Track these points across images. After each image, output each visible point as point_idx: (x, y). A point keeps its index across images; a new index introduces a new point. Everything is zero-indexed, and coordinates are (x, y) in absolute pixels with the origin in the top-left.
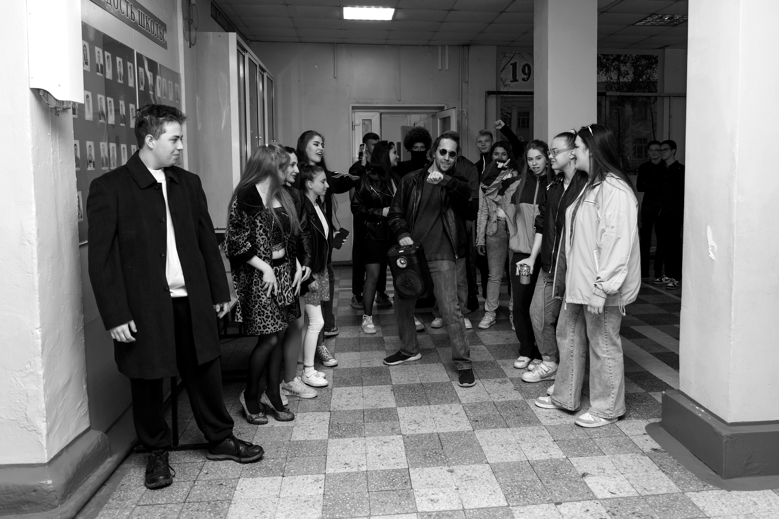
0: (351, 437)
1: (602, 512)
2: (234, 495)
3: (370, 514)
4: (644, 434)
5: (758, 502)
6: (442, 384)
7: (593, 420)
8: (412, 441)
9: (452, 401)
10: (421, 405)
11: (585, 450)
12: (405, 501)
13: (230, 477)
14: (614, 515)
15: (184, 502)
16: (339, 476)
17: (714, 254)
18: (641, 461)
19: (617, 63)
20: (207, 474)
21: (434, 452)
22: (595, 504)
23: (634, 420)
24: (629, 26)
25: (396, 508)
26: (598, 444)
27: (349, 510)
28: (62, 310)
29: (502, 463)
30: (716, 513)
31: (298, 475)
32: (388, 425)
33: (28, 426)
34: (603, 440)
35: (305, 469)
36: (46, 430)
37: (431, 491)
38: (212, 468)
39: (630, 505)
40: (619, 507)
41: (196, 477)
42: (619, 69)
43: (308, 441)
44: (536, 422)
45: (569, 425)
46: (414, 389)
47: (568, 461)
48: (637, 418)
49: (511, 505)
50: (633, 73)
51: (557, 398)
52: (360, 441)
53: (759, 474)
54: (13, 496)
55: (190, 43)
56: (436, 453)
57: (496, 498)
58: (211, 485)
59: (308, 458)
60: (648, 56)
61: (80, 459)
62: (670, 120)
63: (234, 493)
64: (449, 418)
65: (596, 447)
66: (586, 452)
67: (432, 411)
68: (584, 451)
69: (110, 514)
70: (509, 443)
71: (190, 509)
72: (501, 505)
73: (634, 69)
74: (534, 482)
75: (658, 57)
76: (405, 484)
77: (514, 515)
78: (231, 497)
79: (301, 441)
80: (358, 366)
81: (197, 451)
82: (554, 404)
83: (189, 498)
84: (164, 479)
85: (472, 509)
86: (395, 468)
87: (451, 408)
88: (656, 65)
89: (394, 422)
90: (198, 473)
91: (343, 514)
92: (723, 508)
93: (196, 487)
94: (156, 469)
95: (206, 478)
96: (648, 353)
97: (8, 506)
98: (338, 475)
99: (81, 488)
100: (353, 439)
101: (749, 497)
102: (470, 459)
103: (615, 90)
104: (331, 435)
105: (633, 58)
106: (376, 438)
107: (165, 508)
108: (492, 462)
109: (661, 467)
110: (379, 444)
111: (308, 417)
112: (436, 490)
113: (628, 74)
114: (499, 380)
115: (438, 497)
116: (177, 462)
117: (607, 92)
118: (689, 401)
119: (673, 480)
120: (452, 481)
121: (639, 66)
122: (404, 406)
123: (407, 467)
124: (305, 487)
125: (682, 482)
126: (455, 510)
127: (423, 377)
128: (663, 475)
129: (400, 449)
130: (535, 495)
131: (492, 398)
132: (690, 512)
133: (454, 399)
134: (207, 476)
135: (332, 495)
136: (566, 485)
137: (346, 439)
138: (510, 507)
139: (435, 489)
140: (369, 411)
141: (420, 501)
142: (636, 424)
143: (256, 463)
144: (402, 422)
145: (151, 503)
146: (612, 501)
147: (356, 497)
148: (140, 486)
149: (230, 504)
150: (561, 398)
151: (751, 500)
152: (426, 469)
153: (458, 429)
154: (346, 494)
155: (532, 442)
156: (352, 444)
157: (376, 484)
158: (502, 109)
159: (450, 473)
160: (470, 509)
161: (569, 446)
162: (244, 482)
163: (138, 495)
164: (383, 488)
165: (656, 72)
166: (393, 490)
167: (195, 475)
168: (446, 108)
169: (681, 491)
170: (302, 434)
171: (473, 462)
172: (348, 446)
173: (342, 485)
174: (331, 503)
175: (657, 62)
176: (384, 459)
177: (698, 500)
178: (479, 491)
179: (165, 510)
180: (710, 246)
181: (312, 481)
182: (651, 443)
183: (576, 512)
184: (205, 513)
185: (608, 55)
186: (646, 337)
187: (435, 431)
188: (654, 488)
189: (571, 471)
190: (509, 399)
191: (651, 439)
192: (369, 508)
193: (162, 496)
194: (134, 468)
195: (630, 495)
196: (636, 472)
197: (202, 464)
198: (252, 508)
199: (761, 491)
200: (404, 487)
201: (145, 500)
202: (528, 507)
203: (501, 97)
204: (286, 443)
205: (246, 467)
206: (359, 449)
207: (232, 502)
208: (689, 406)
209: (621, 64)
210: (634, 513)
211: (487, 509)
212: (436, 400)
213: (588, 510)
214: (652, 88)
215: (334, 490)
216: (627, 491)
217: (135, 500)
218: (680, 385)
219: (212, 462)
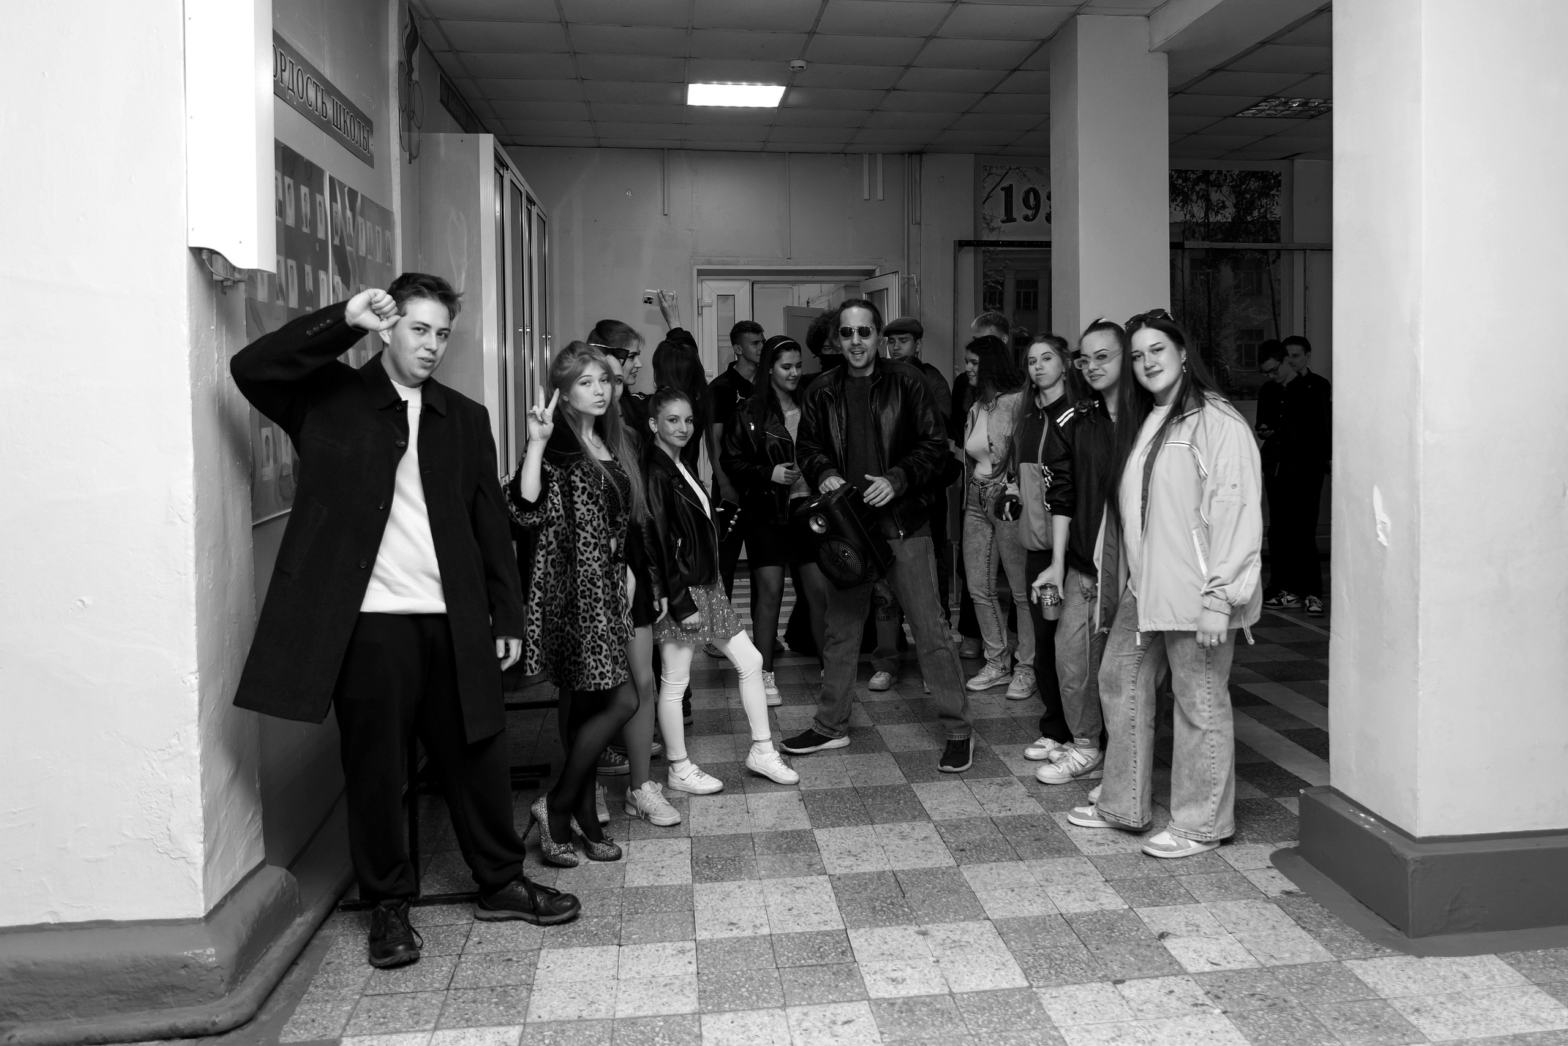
0: (734, 880)
1: (1197, 993)
2: (536, 977)
3: (785, 1004)
4: (1268, 867)
5: (1470, 974)
6: (894, 789)
7: (1175, 844)
8: (847, 885)
9: (914, 818)
10: (857, 825)
11: (1162, 895)
12: (845, 983)
13: (523, 948)
14: (1218, 997)
15: (448, 989)
16: (722, 943)
17: (1387, 536)
18: (1263, 911)
19: (1204, 187)
20: (479, 943)
21: (889, 902)
22: (1184, 982)
23: (1248, 844)
24: (1225, 117)
25: (830, 993)
26: (1185, 885)
27: (747, 998)
28: (228, 643)
29: (1015, 919)
30: (1397, 992)
31: (646, 943)
32: (800, 859)
33: (172, 851)
34: (1195, 879)
35: (657, 933)
36: (203, 858)
37: (890, 966)
38: (488, 933)
39: (1245, 982)
40: (1227, 986)
41: (460, 948)
42: (1207, 199)
43: (657, 888)
44: (1071, 850)
45: (1131, 854)
46: (842, 798)
47: (1132, 914)
48: (1255, 841)
49: (1034, 984)
50: (1235, 206)
51: (1109, 807)
52: (752, 887)
53: (1474, 929)
54: (146, 977)
55: (410, 155)
56: (892, 903)
57: (1007, 975)
58: (491, 960)
59: (660, 916)
60: (1262, 172)
61: (257, 913)
62: (1305, 295)
63: (535, 974)
64: (911, 845)
65: (1182, 891)
66: (1164, 899)
67: (878, 835)
68: (1160, 897)
69: (317, 1010)
70: (1024, 886)
71: (461, 1000)
72: (1017, 986)
73: (1236, 198)
74: (1074, 948)
75: (1280, 174)
76: (843, 955)
77: (1042, 1001)
78: (531, 979)
79: (643, 887)
80: (732, 760)
81: (455, 906)
82: (1103, 819)
83: (456, 983)
84: (406, 950)
85: (967, 993)
86: (821, 929)
87: (913, 829)
88: (1277, 191)
89: (811, 854)
90: (463, 941)
91: (737, 1005)
92: (1410, 984)
93: (464, 965)
94: (390, 933)
95: (480, 951)
96: (1272, 731)
97: (136, 994)
98: (720, 941)
99: (258, 965)
100: (738, 883)
101: (1454, 967)
102: (956, 912)
103: (1200, 238)
104: (697, 877)
105: (1234, 176)
106: (781, 880)
107: (413, 998)
108: (996, 917)
109: (1299, 920)
110: (788, 890)
111: (650, 847)
112: (900, 964)
113: (1224, 207)
114: (999, 780)
115: (905, 975)
116: (420, 924)
117: (1186, 242)
118: (1347, 804)
119: (1321, 942)
120: (927, 949)
121: (1246, 191)
122: (826, 827)
123: (843, 927)
124: (662, 962)
125: (1338, 945)
126: (936, 996)
127: (857, 776)
128: (1304, 933)
129: (826, 898)
130: (1077, 968)
131: (988, 812)
132: (1351, 991)
133: (917, 813)
134: (479, 946)
135: (713, 974)
136: (1131, 952)
137: (725, 883)
138: (1034, 989)
139: (896, 962)
140: (762, 835)
141: (873, 982)
142: (1252, 851)
143: (567, 925)
144: (825, 854)
145: (387, 991)
146: (1214, 977)
147: (757, 976)
148: (360, 965)
149: (531, 990)
150: (1116, 806)
151: (1459, 972)
152: (879, 931)
153: (929, 864)
154: (739, 973)
155: (1066, 884)
156: (737, 890)
157: (790, 955)
158: (985, 275)
159: (921, 937)
160: (962, 994)
161: (1133, 890)
162: (550, 956)
163: (362, 979)
164: (803, 962)
165: (1277, 203)
166: (821, 965)
167: (458, 946)
168: (877, 273)
169: (1335, 959)
170: (644, 876)
171: (962, 917)
172: (732, 894)
173: (728, 958)
174: (712, 988)
175: (1278, 184)
176: (799, 915)
177: (1366, 972)
178: (976, 965)
179: (415, 1002)
180: (1378, 522)
181: (674, 952)
182: (1280, 882)
183: (1151, 994)
184: (489, 1006)
185: (1186, 172)
186: (1268, 703)
187: (887, 868)
188: (1287, 955)
189: (1138, 930)
190: (1019, 813)
191: (1282, 875)
192: (781, 993)
193: (403, 979)
194: (343, 935)
195: (1246, 966)
196: (1255, 930)
197: (468, 927)
198: (572, 996)
199: (1477, 957)
200: (840, 959)
201: (376, 986)
202: (1066, 988)
203: (984, 251)
204: (616, 891)
205: (549, 931)
206: (751, 900)
207: (534, 988)
208: (1348, 812)
209: (1210, 189)
210: (1253, 995)
211: (994, 993)
212: (885, 815)
213: (1171, 992)
214: (1270, 233)
215: (714, 967)
216: (1239, 959)
217: (357, 988)
218: (1332, 776)
219: (485, 925)
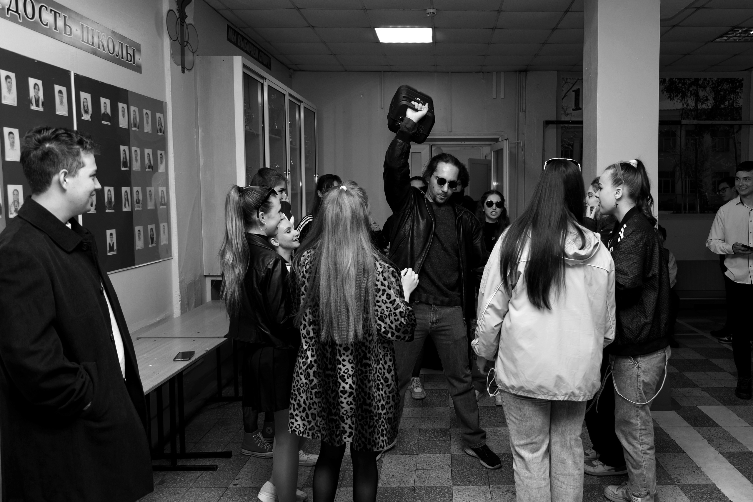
19: (695, 88)
24: (707, 42)
42: (697, 95)
50: (714, 99)
60: (731, 79)
73: (715, 94)
75: (743, 80)
88: (741, 90)
103: (692, 118)
105: (714, 81)
113: (707, 100)
117: (682, 121)
121: (721, 90)
165: (740, 97)
168: (500, 140)
175: (741, 86)
185: (684, 79)
186: (717, 425)
203: (562, 127)
209: (699, 89)
214: (735, 115)
